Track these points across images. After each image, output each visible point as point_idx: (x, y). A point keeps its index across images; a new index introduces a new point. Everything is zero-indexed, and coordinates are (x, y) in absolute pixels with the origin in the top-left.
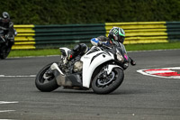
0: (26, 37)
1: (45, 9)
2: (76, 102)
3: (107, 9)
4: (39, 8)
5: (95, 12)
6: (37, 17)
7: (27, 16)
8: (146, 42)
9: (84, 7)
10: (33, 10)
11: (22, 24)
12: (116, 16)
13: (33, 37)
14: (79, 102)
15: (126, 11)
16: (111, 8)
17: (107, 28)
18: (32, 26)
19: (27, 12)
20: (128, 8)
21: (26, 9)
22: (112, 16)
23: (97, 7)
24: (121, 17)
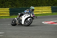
0: (7, 12)
1: (13, 3)
3: (32, 3)
4: (11, 3)
5: (29, 4)
6: (10, 6)
7: (7, 5)
8: (45, 13)
9: (25, 2)
10: (9, 4)
11: (6, 8)
12: (35, 5)
13: (9, 12)
15: (38, 3)
16: (34, 2)
18: (9, 9)
19: (7, 4)
20: (39, 2)
22: (34, 5)
23: (29, 2)
24: (37, 5)
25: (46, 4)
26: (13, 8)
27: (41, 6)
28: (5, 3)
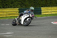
0: (16, 12)
1: (22, 3)
2: (32, 33)
3: (42, 3)
4: (20, 3)
5: (38, 4)
6: (19, 6)
7: (16, 6)
8: (54, 13)
9: (34, 3)
10: (18, 4)
11: (15, 8)
12: (45, 5)
13: (18, 12)
14: (33, 33)
15: (48, 4)
16: (43, 3)
17: (42, 9)
18: (18, 9)
19: (16, 4)
21: (16, 3)
22: (43, 5)
23: (38, 2)
24: (46, 5)
25: (55, 4)
26: (23, 8)
27: (50, 6)
28: (14, 3)
